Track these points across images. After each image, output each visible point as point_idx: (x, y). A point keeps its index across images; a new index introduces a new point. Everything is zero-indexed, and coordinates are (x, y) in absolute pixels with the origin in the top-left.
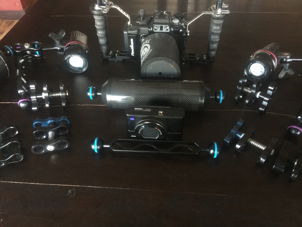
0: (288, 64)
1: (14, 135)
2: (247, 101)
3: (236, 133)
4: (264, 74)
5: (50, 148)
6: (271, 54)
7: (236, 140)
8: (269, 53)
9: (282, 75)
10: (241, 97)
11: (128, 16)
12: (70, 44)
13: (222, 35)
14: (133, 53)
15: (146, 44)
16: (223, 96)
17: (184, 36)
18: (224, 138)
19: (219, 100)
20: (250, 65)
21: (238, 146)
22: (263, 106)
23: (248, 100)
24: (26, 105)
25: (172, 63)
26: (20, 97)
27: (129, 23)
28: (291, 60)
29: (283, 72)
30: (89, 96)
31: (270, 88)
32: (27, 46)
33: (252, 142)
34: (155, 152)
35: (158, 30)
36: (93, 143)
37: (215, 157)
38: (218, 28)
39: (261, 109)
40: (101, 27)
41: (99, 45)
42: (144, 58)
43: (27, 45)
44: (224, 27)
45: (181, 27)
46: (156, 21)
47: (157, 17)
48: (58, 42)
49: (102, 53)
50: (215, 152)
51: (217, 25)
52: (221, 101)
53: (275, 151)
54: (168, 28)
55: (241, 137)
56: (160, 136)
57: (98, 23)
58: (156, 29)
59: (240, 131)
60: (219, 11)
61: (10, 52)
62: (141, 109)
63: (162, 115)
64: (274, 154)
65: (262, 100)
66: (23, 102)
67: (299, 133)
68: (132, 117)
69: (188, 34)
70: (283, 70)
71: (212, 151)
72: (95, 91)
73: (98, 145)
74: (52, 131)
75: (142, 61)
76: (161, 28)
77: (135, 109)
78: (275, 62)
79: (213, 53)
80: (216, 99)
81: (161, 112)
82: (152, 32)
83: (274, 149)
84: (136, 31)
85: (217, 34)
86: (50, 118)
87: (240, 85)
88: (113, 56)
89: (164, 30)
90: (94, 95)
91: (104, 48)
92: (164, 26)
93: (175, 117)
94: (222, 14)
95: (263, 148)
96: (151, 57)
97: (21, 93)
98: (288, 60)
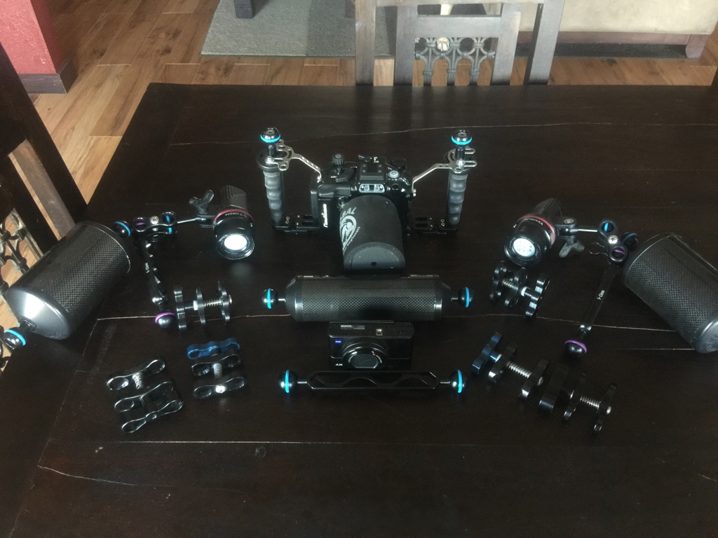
0: (572, 237)
1: (159, 370)
2: (507, 302)
3: (490, 355)
4: (534, 255)
5: (220, 389)
6: (544, 223)
7: (490, 365)
8: (541, 222)
9: (564, 252)
10: (499, 294)
11: (317, 169)
12: (224, 215)
13: (467, 194)
14: (326, 224)
15: (348, 215)
16: (470, 297)
17: (408, 199)
18: (472, 362)
19: (465, 302)
20: (513, 242)
21: (492, 374)
22: (531, 310)
23: (508, 300)
24: (167, 321)
25: (392, 250)
26: (156, 310)
27: (319, 178)
28: (576, 230)
29: (566, 248)
30: (267, 303)
31: (539, 282)
32: (155, 222)
33: (512, 368)
34: (374, 388)
35: (367, 190)
36: (282, 378)
37: (460, 391)
38: (461, 186)
39: (528, 313)
40: (274, 188)
41: (268, 211)
42: (347, 241)
43: (154, 220)
44: (469, 184)
45: (403, 185)
46: (362, 177)
47: (364, 171)
48: (202, 211)
49: (274, 222)
50: (459, 385)
51: (458, 182)
52: (467, 305)
53: (544, 379)
54: (382, 186)
55: (497, 360)
56: (379, 364)
57: (270, 181)
58: (362, 189)
59: (496, 350)
60: (461, 163)
61: (126, 231)
62: (350, 326)
63: (381, 335)
64: (542, 385)
65: (528, 300)
66: (164, 318)
67: (580, 350)
68: (338, 340)
69: (415, 195)
70: (566, 245)
71: (455, 384)
72: (275, 295)
73: (290, 381)
74: (219, 362)
75: (344, 244)
76: (372, 188)
77: (342, 326)
78: (550, 235)
79: (456, 219)
80: (460, 300)
81: (380, 330)
82: (356, 194)
83: (543, 376)
84: (332, 193)
85: (459, 194)
86: (211, 343)
87: (496, 277)
88: (292, 226)
89: (375, 191)
90: (274, 302)
91: (277, 216)
92: (375, 185)
93: (400, 337)
94: (465, 168)
95: (527, 375)
96: (358, 241)
97: (157, 302)
98: (572, 231)
